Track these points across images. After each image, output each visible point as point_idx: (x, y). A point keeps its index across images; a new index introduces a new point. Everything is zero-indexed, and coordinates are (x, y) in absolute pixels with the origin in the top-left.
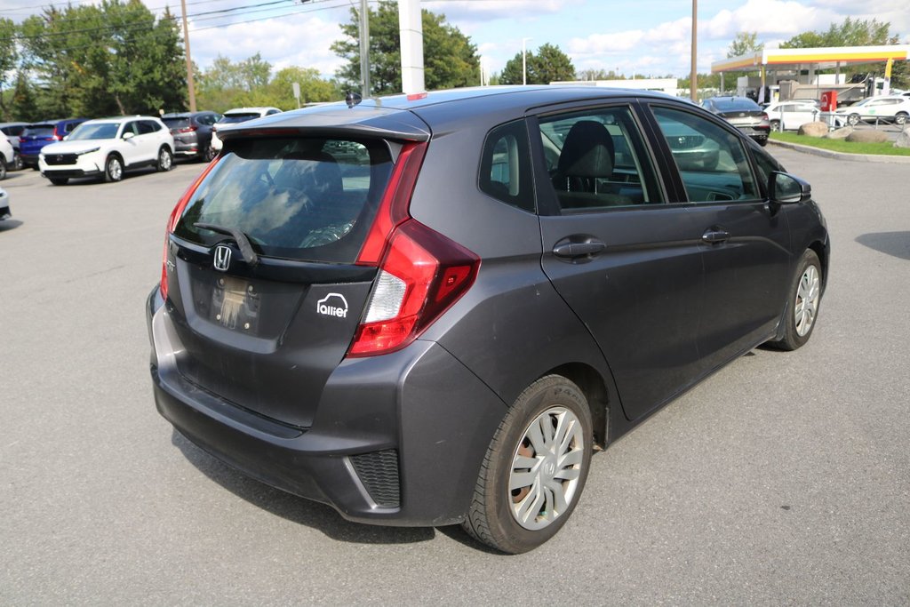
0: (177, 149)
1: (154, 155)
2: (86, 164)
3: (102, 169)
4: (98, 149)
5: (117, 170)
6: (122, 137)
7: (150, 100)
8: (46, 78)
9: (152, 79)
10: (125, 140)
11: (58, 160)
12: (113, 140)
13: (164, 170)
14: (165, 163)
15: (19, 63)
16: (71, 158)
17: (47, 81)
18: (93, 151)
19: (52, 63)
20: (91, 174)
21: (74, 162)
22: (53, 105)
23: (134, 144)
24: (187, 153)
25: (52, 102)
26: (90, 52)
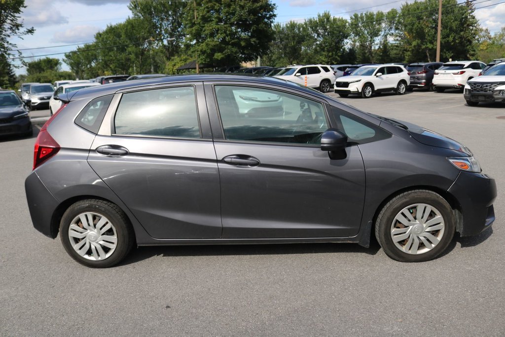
0: (411, 83)
1: (395, 86)
2: (352, 88)
3: (360, 91)
4: (360, 81)
5: (369, 92)
6: (375, 75)
7: (445, 53)
8: (397, 40)
9: (448, 41)
10: (377, 76)
11: (341, 84)
12: (370, 76)
13: (400, 94)
14: (401, 90)
15: (382, 33)
16: (346, 84)
17: (397, 42)
18: (357, 81)
19: (401, 33)
20: (354, 93)
21: (347, 87)
22: (398, 54)
23: (382, 79)
24: (419, 85)
25: (398, 53)
26: (415, 26)
